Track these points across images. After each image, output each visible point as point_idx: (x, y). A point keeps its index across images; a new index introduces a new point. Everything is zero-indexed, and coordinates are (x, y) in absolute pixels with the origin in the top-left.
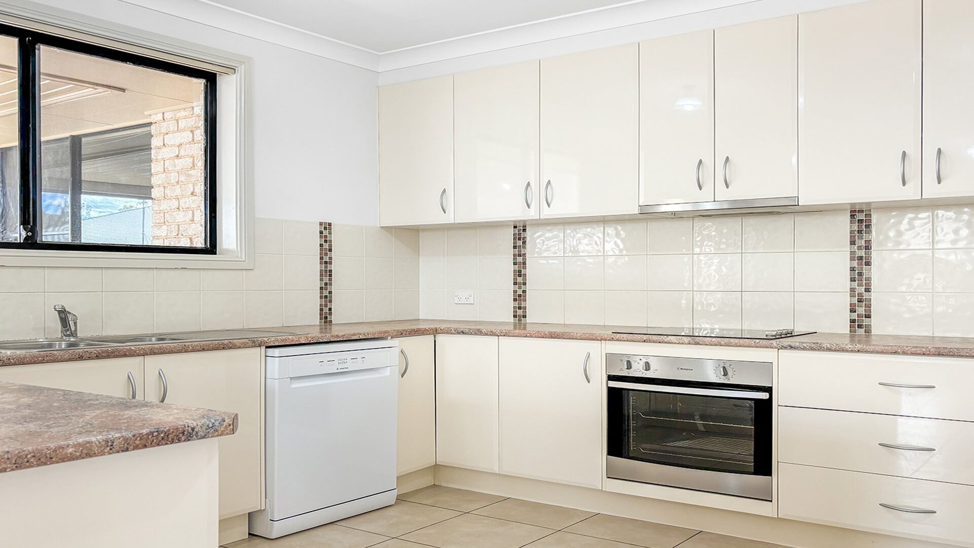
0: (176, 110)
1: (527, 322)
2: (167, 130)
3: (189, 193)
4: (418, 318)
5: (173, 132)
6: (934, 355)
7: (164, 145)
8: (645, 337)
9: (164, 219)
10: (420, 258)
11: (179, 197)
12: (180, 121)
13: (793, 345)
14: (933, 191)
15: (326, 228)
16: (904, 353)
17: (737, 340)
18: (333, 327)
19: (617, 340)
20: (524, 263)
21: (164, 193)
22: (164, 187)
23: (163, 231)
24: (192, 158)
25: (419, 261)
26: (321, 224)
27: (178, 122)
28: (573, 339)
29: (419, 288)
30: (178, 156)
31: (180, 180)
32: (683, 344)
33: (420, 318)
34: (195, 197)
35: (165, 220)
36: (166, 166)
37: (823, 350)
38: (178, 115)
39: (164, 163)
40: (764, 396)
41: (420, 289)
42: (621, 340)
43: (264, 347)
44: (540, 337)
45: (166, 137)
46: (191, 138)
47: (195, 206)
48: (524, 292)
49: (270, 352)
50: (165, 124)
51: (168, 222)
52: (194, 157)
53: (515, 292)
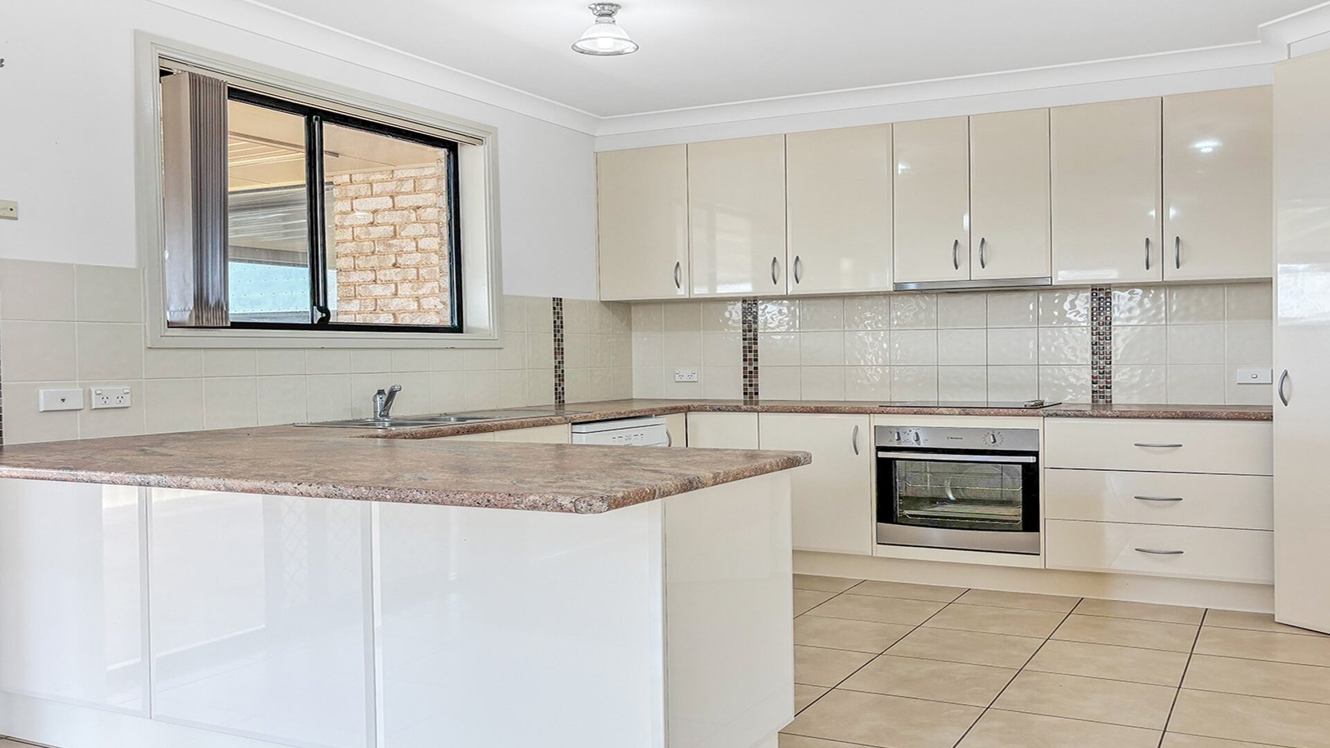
0: (370, 173)
1: (760, 399)
2: (356, 193)
3: (390, 265)
4: (630, 398)
5: (366, 196)
6: (1182, 418)
7: (352, 210)
8: (915, 410)
9: (355, 292)
10: (633, 333)
11: (375, 269)
12: (375, 185)
13: (1058, 413)
14: (1172, 274)
15: (558, 302)
16: (1157, 417)
17: (1006, 410)
18: (566, 407)
19: (887, 413)
20: (756, 339)
21: (354, 263)
22: (354, 257)
23: (354, 306)
24: (392, 227)
25: (631, 337)
26: (554, 299)
27: (372, 186)
28: (841, 413)
29: (631, 365)
30: (372, 223)
31: (377, 249)
32: (953, 415)
33: (634, 397)
34: (399, 269)
35: (357, 293)
36: (355, 234)
37: (1086, 417)
38: (372, 178)
39: (353, 232)
40: (1032, 459)
41: (633, 367)
42: (891, 413)
43: (570, 424)
44: (806, 412)
45: (354, 201)
46: (391, 204)
47: (398, 279)
48: (756, 368)
49: (577, 428)
50: (352, 187)
51: (361, 296)
52: (395, 226)
53: (745, 368)
